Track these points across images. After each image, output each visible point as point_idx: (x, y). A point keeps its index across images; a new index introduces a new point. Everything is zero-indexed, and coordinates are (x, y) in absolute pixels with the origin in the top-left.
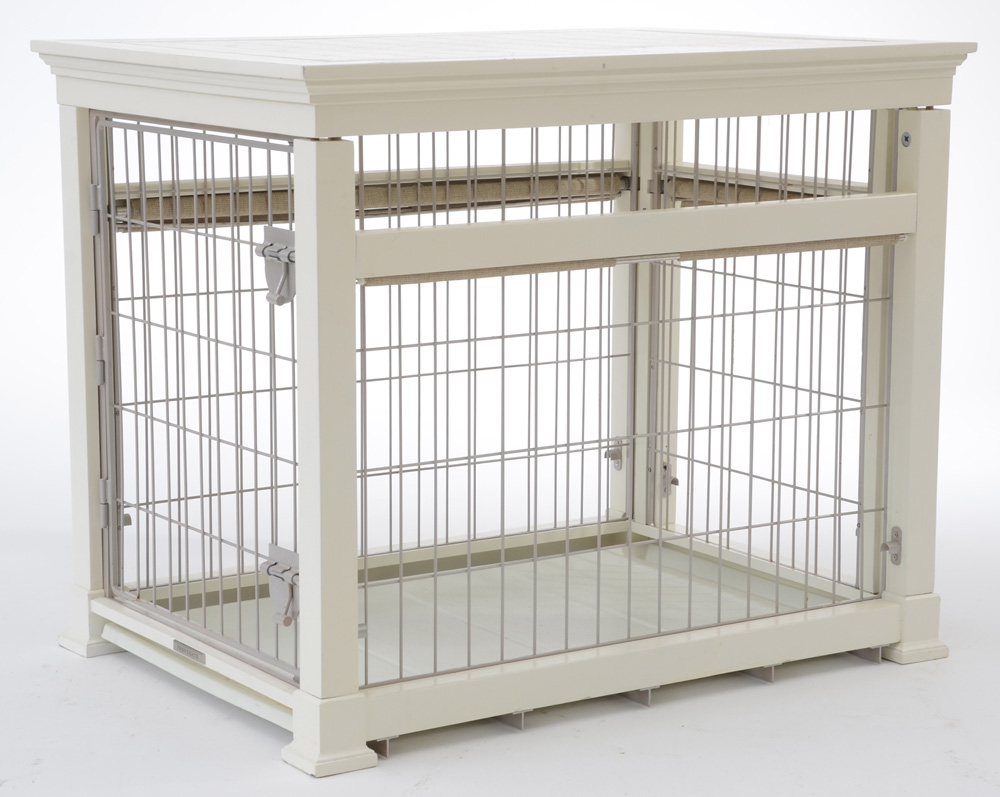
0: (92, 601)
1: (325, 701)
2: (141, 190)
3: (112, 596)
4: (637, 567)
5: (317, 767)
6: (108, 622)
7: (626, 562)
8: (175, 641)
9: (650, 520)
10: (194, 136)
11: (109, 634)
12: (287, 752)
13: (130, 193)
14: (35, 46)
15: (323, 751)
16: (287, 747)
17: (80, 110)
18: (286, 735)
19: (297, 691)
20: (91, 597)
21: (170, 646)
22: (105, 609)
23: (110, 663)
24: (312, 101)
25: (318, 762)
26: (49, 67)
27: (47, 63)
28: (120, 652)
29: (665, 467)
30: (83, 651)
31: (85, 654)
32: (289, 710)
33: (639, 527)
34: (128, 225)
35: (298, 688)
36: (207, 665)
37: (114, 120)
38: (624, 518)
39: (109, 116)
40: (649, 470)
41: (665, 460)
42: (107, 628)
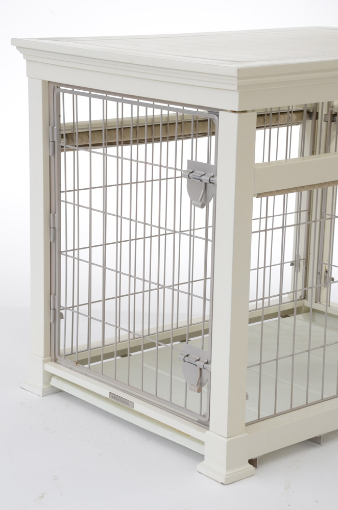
0: (45, 364)
1: (230, 439)
2: (74, 128)
3: (55, 361)
4: (314, 327)
5: (226, 479)
6: (53, 375)
7: (308, 324)
8: (110, 393)
9: (318, 300)
10: (132, 103)
11: (55, 383)
12: (200, 466)
13: (66, 130)
14: (14, 42)
15: (228, 468)
16: (200, 463)
17: (44, 82)
18: (201, 457)
19: (207, 432)
20: (45, 362)
21: (107, 396)
22: (52, 368)
23: (56, 398)
24: (238, 89)
25: (226, 476)
26: (22, 55)
27: (21, 53)
28: (59, 392)
29: (327, 272)
30: (41, 393)
31: (41, 394)
32: (202, 443)
33: (307, 303)
34: (64, 148)
35: (209, 430)
36: (135, 409)
37: (61, 88)
38: (301, 299)
39: (58, 85)
40: (318, 273)
41: (327, 268)
42: (53, 379)
